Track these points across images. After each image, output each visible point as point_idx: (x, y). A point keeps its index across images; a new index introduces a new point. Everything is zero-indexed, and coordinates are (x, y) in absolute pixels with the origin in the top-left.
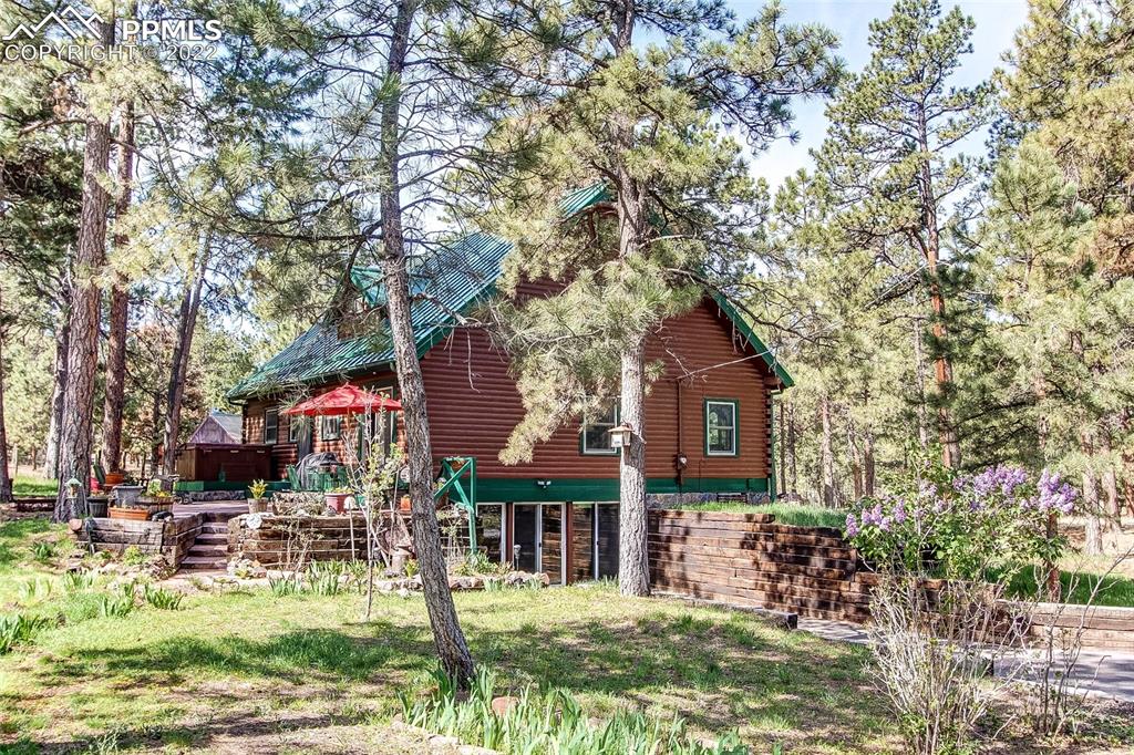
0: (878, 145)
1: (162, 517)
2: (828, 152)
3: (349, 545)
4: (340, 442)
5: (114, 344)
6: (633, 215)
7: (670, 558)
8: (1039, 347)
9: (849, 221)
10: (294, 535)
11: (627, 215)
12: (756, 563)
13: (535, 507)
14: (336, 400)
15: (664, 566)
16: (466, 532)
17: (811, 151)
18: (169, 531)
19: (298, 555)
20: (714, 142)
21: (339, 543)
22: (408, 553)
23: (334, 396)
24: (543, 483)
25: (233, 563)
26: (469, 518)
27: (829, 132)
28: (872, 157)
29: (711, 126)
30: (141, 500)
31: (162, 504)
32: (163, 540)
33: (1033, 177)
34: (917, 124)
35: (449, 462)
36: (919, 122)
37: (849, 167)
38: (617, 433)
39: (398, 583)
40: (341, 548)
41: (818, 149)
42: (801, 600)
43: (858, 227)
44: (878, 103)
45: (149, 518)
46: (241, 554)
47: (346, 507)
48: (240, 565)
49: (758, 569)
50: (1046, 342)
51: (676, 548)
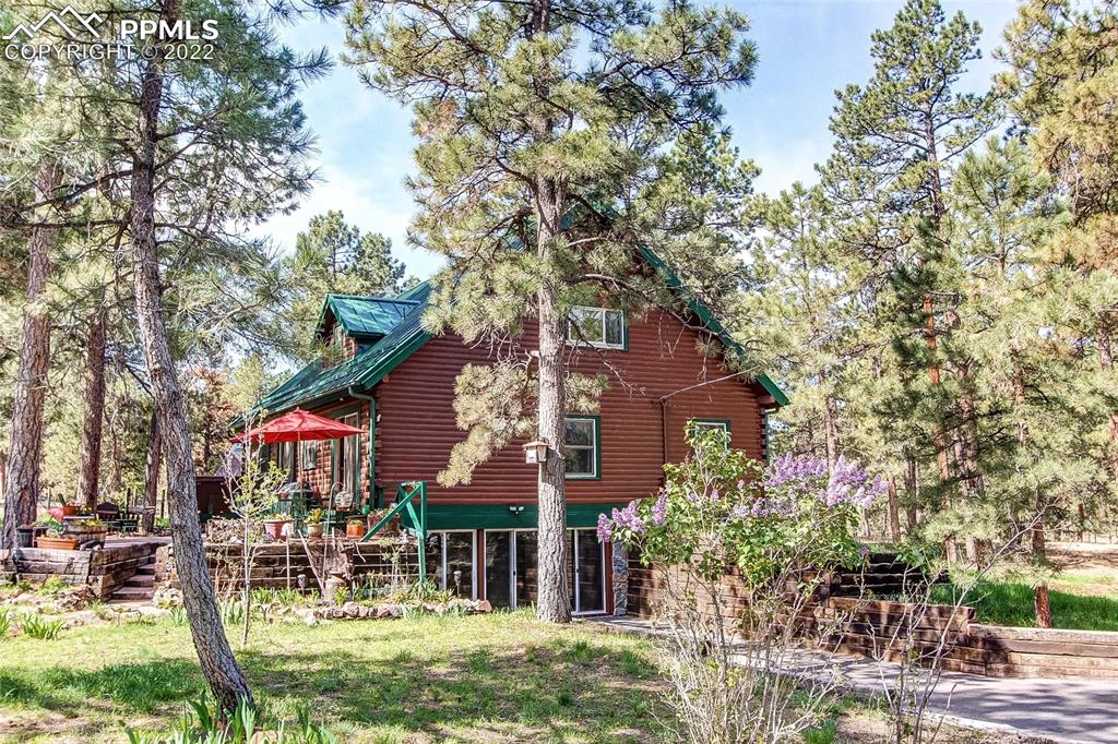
0: (885, 156)
1: (91, 546)
2: (832, 167)
3: (284, 574)
4: (317, 471)
5: (92, 377)
6: (550, 219)
7: (652, 586)
8: (1004, 348)
9: (850, 234)
10: (223, 563)
11: (543, 220)
12: (733, 589)
13: (508, 533)
14: (281, 425)
15: (646, 594)
16: (414, 559)
17: (817, 167)
18: (97, 560)
19: (227, 584)
20: (732, 165)
21: (275, 571)
22: (341, 580)
23: (281, 421)
24: (515, 509)
25: (158, 593)
26: (418, 545)
27: (835, 146)
28: (880, 169)
29: (730, 151)
30: (71, 529)
31: (92, 533)
32: (90, 570)
33: (999, 167)
34: (925, 134)
35: (404, 487)
36: (926, 131)
37: (854, 180)
38: (532, 447)
39: (321, 611)
40: (277, 576)
41: (823, 164)
42: (776, 627)
43: (861, 241)
44: (881, 113)
45: (76, 547)
46: (167, 583)
47: (283, 534)
48: (165, 594)
49: (736, 595)
50: (1010, 341)
51: (657, 574)
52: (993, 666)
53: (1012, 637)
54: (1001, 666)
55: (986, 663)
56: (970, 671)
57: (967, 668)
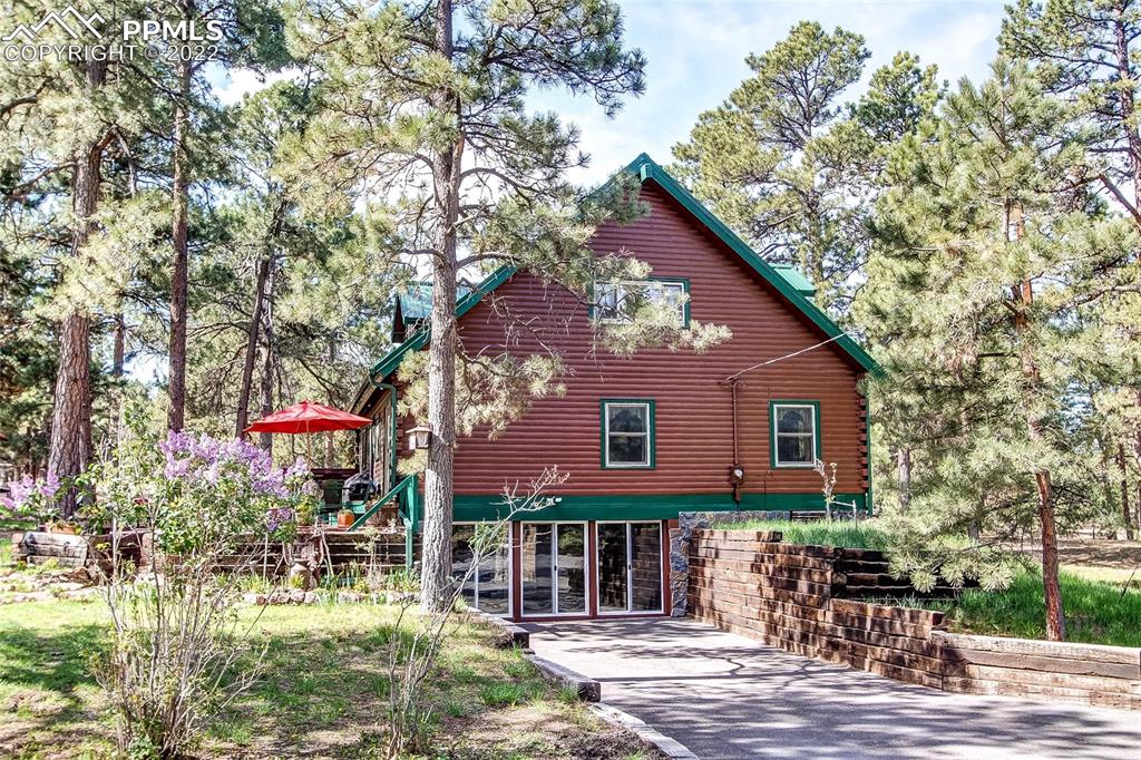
3: (262, 561)
6: (442, 198)
7: (704, 585)
12: (760, 588)
16: (401, 549)
18: (95, 544)
24: (551, 500)
26: (406, 535)
32: (88, 553)
42: (789, 632)
49: (762, 596)
52: (951, 679)
53: (971, 646)
54: (958, 680)
55: (943, 675)
56: (930, 685)
57: (927, 680)
